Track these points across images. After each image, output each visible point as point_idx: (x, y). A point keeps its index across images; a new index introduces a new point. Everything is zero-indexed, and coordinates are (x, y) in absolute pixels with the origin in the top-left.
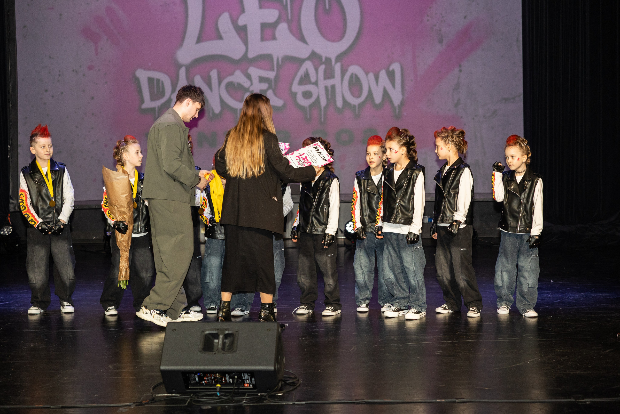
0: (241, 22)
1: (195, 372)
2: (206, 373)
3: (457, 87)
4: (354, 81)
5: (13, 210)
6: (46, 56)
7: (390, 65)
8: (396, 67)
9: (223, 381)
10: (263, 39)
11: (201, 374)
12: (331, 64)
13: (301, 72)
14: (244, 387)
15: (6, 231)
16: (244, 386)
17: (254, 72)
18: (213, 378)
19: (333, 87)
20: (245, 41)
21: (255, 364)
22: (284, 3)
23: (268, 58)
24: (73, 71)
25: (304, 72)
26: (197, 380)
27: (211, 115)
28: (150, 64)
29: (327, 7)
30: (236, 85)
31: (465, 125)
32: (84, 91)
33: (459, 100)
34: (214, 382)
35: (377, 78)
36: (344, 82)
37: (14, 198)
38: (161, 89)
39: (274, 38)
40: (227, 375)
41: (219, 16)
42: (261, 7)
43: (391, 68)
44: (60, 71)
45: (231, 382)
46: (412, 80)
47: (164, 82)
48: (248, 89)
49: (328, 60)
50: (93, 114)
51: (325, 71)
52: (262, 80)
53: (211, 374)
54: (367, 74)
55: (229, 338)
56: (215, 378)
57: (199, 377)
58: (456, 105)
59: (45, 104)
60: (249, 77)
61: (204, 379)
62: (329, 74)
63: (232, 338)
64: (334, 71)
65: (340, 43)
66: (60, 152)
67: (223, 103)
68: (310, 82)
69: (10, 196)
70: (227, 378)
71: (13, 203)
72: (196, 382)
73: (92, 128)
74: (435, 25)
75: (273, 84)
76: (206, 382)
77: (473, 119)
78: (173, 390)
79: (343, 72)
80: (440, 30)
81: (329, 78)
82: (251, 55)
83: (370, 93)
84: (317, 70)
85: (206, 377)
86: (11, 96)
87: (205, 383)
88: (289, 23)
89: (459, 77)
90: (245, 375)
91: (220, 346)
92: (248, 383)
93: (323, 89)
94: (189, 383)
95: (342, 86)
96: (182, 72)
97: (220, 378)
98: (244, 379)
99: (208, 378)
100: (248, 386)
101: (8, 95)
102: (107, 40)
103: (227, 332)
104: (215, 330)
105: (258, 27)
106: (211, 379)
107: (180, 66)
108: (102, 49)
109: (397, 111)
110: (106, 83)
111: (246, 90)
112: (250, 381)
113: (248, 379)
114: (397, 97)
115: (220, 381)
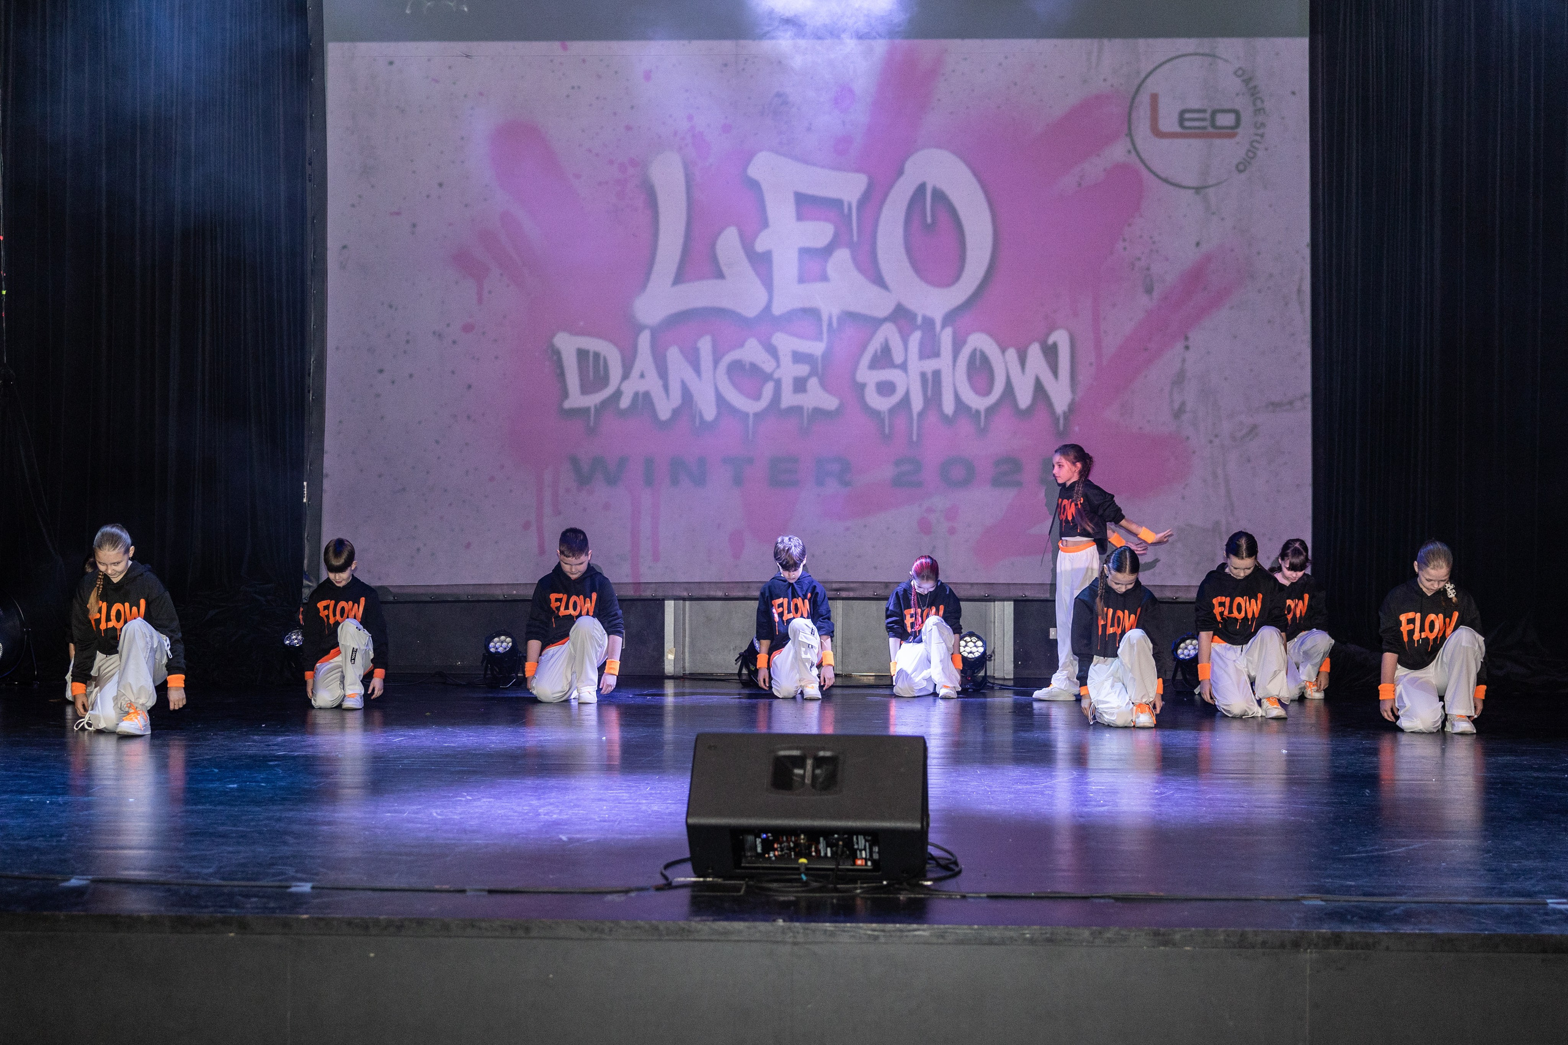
0: (760, 246)
1: (757, 831)
2: (779, 833)
3: (1179, 379)
4: (978, 362)
6: (383, 304)
7: (1048, 335)
8: (1060, 338)
9: (811, 852)
10: (801, 280)
11: (769, 837)
12: (933, 329)
13: (875, 345)
14: (855, 867)
15: (296, 639)
16: (855, 864)
17: (785, 343)
18: (792, 845)
19: (937, 374)
20: (768, 282)
21: (883, 818)
22: (846, 210)
23: (812, 313)
24: (434, 333)
25: (881, 344)
26: (759, 850)
27: (697, 423)
28: (582, 324)
29: (929, 220)
30: (747, 367)
33: (1183, 404)
34: (793, 853)
35: (1023, 360)
36: (958, 364)
37: (312, 578)
38: (602, 373)
39: (824, 277)
40: (821, 839)
41: (719, 233)
42: (800, 217)
43: (1050, 341)
44: (408, 333)
45: (829, 854)
46: (1091, 364)
47: (608, 358)
48: (772, 374)
49: (929, 323)
50: (469, 417)
51: (922, 344)
52: (798, 357)
54: (1003, 351)
55: (825, 767)
56: (797, 844)
57: (764, 841)
58: (1178, 414)
59: (378, 396)
60: (773, 351)
61: (773, 846)
62: (930, 350)
63: (830, 766)
64: (939, 342)
65: (954, 288)
66: (404, 489)
67: (721, 400)
68: (893, 365)
69: (305, 574)
70: (822, 846)
71: (309, 587)
72: (758, 854)
73: (467, 444)
74: (1139, 259)
75: (820, 365)
76: (776, 853)
77: (1211, 442)
78: (708, 869)
79: (958, 345)
80: (1148, 269)
81: (929, 357)
82: (777, 310)
83: (1009, 389)
84: (905, 341)
85: (777, 844)
86: (313, 380)
87: (775, 855)
88: (854, 248)
89: (1184, 360)
90: (861, 838)
91: (808, 781)
92: (864, 856)
93: (918, 379)
94: (743, 853)
95: (954, 373)
96: (644, 339)
97: (807, 844)
98: (856, 847)
99: (783, 845)
100: (864, 863)
101: (307, 377)
102: (501, 275)
103: (821, 754)
104: (797, 748)
105: (794, 255)
106: (787, 846)
107: (640, 328)
108: (490, 292)
109: (1061, 421)
110: (496, 358)
111: (768, 377)
112: (868, 854)
113: (865, 849)
114: (1061, 396)
115: (807, 851)
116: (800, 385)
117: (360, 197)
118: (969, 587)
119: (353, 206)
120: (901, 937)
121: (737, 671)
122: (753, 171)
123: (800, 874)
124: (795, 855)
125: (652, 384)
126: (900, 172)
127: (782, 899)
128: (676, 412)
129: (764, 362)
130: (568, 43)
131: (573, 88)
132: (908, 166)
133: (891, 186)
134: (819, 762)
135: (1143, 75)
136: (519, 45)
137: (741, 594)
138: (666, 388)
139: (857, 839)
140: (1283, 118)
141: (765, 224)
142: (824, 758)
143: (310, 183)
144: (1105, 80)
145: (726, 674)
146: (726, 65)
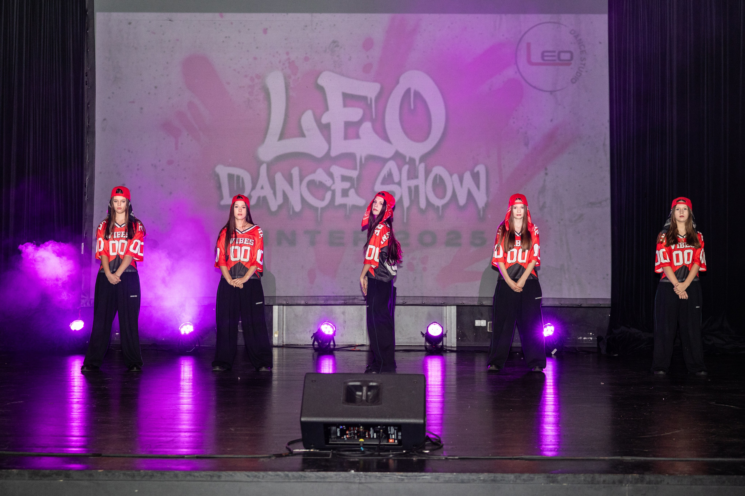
0: (325, 120)
1: (337, 425)
2: (349, 425)
3: (542, 190)
4: (438, 181)
5: (84, 305)
6: (125, 149)
7: (474, 167)
8: (481, 169)
9: (366, 436)
10: (346, 137)
11: (344, 428)
12: (415, 164)
13: (384, 172)
15: (78, 327)
16: (388, 442)
17: (337, 171)
18: (356, 432)
19: (417, 187)
20: (328, 139)
21: (403, 417)
22: (369, 102)
23: (351, 156)
24: (152, 165)
25: (388, 172)
26: (339, 434)
27: (291, 212)
28: (230, 160)
29: (412, 107)
30: (318, 183)
31: (550, 228)
32: (162, 186)
33: (545, 203)
34: (356, 436)
35: (461, 180)
36: (427, 182)
37: (86, 294)
38: (241, 186)
39: (357, 137)
40: (371, 429)
41: (303, 113)
42: (345, 106)
43: (476, 170)
44: (138, 165)
45: (375, 437)
46: (497, 182)
47: (244, 178)
48: (330, 187)
49: (412, 161)
51: (409, 171)
52: (344, 178)
53: (354, 428)
54: (451, 175)
55: (372, 391)
56: (358, 431)
57: (341, 430)
58: (542, 208)
60: (331, 175)
61: (346, 432)
62: (413, 175)
63: (376, 391)
64: (418, 171)
65: (425, 143)
67: (303, 200)
68: (393, 183)
70: (371, 432)
71: (84, 299)
72: (337, 437)
74: (522, 128)
75: (355, 183)
76: (348, 436)
77: (559, 223)
78: (311, 445)
79: (427, 173)
80: (526, 133)
81: (412, 179)
82: (333, 154)
83: (454, 195)
84: (400, 170)
85: (348, 431)
86: (87, 190)
87: (347, 437)
88: (373, 121)
89: (545, 181)
90: (392, 428)
91: (364, 398)
92: (393, 437)
93: (407, 190)
94: (330, 436)
95: (425, 188)
96: (263, 169)
97: (364, 431)
98: (389, 433)
99: (351, 432)
100: (393, 441)
101: (84, 187)
102: (188, 135)
103: (371, 384)
104: (358, 381)
105: (342, 125)
106: (353, 433)
107: (261, 163)
108: (182, 144)
109: (481, 213)
110: (185, 178)
111: (328, 189)
112: (396, 436)
113: (394, 434)
114: (481, 199)
115: (364, 435)
116: (345, 193)
117: (113, 93)
118: (433, 298)
119: (109, 98)
120: (416, 479)
121: (312, 344)
122: (321, 81)
123: (360, 447)
124: (357, 437)
125: (267, 192)
126: (397, 82)
127: (351, 460)
128: (280, 207)
129: (326, 181)
130: (224, 14)
131: (226, 37)
132: (402, 80)
133: (393, 89)
134: (370, 388)
135: (523, 33)
136: (197, 14)
137: (314, 303)
138: (275, 194)
139: (390, 428)
140: (595, 56)
141: (327, 109)
142: (372, 386)
143: (87, 86)
144: (503, 35)
145: (305, 345)
146: (306, 26)
